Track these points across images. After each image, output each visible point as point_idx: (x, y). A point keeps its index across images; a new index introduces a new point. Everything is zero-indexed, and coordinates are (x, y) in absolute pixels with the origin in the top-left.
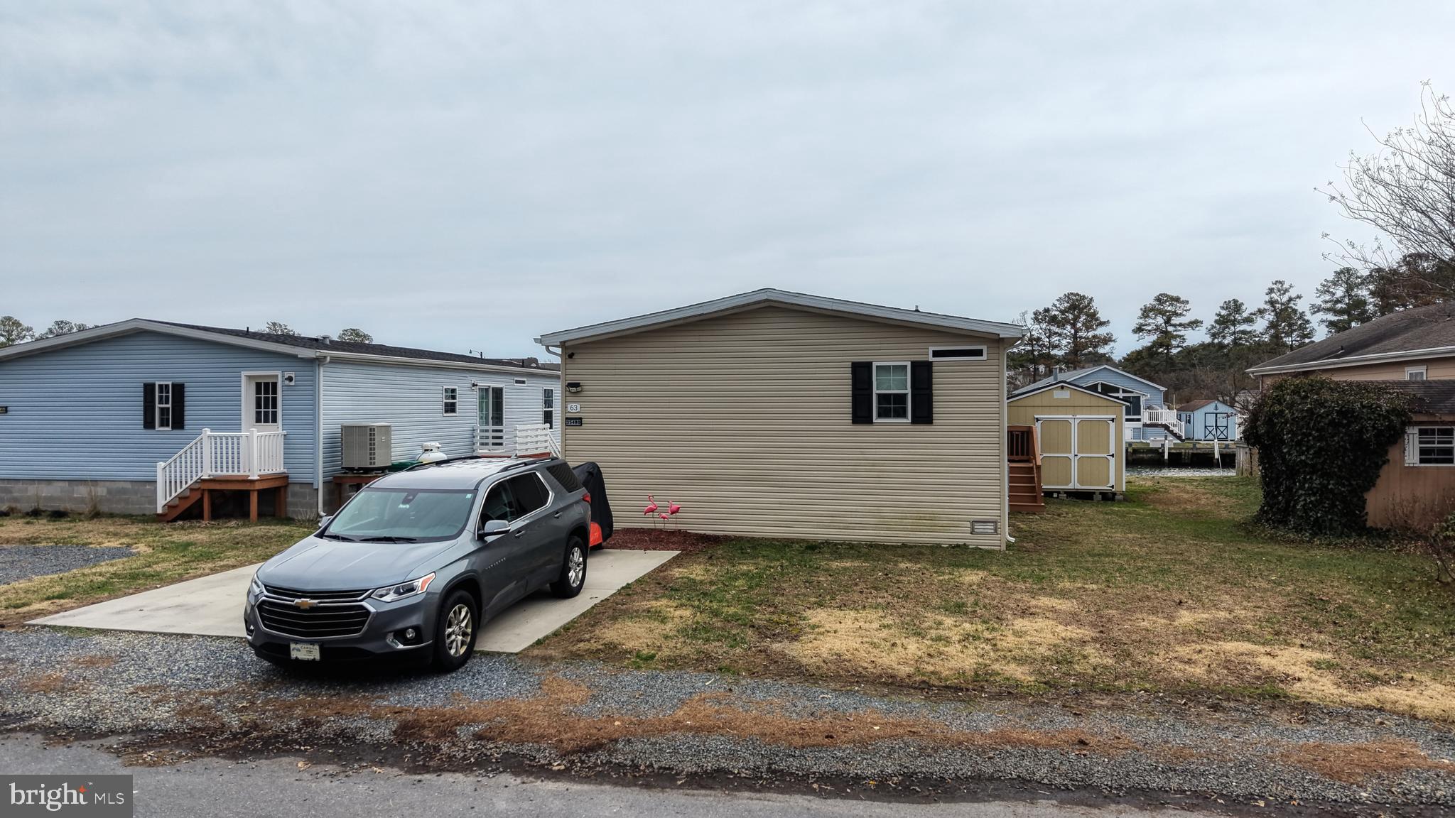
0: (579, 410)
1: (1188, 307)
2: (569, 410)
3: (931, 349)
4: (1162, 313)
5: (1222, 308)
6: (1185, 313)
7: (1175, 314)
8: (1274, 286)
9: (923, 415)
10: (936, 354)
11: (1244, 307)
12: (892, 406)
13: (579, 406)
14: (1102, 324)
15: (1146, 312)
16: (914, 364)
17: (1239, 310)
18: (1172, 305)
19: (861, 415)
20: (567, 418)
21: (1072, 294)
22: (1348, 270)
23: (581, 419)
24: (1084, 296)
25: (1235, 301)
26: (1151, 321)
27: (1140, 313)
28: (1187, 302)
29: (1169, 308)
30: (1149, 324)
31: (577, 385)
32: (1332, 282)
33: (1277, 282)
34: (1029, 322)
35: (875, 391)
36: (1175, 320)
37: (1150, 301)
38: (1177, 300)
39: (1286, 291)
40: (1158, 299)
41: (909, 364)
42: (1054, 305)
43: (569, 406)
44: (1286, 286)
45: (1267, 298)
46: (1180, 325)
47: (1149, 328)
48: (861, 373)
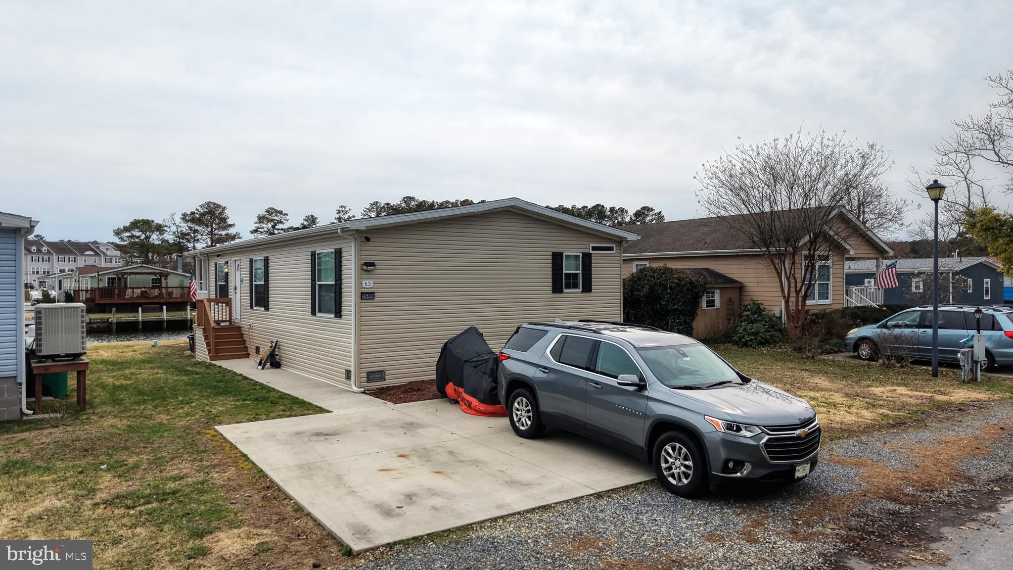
0: (372, 286)
1: (288, 218)
2: (364, 286)
3: (591, 245)
4: (272, 220)
5: (305, 220)
6: (285, 222)
7: (281, 222)
8: (340, 209)
9: (587, 288)
10: (594, 248)
11: (317, 220)
12: (572, 282)
13: (372, 283)
14: (231, 226)
15: (261, 219)
16: (583, 254)
17: (314, 222)
18: (276, 216)
19: (557, 288)
20: (362, 293)
21: (210, 202)
22: (377, 202)
23: (374, 293)
24: (220, 205)
25: (312, 216)
26: (264, 226)
27: (256, 220)
28: (287, 215)
29: (275, 218)
30: (263, 228)
31: (373, 264)
32: (369, 209)
33: (342, 206)
34: (178, 220)
35: (565, 272)
36: (280, 226)
37: (263, 212)
38: (281, 212)
39: (347, 212)
40: (268, 211)
41: (580, 254)
42: (198, 210)
43: (364, 283)
44: (347, 209)
45: (337, 216)
46: (282, 229)
47: (262, 230)
48: (557, 258)
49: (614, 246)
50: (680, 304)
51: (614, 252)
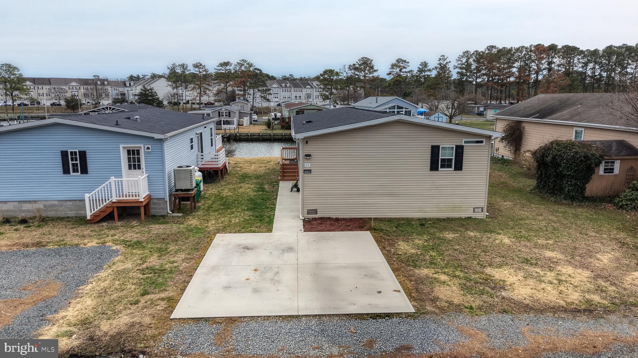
0: (310, 166)
1: (409, 64)
2: (305, 166)
3: (464, 140)
4: (399, 67)
5: (420, 65)
6: (407, 67)
7: (404, 68)
8: (441, 58)
9: (459, 167)
10: (466, 142)
11: (428, 65)
12: (447, 163)
13: (310, 165)
14: (375, 71)
15: (393, 66)
16: (457, 146)
17: (426, 66)
18: (402, 63)
19: (434, 167)
20: (304, 170)
21: (364, 57)
22: (468, 51)
23: (311, 170)
24: (369, 59)
25: (425, 62)
26: (395, 70)
27: (390, 67)
28: (409, 62)
29: (401, 65)
30: (394, 72)
31: (309, 156)
32: (461, 56)
33: (442, 56)
34: (347, 69)
35: (440, 157)
36: (404, 70)
37: (394, 62)
38: (405, 61)
39: (445, 59)
40: (397, 61)
41: (454, 146)
42: (357, 62)
43: (305, 165)
44: (445, 57)
45: (439, 62)
46: (405, 72)
47: (394, 73)
48: (435, 150)
49: (484, 140)
50: (573, 171)
51: (484, 144)
